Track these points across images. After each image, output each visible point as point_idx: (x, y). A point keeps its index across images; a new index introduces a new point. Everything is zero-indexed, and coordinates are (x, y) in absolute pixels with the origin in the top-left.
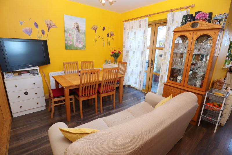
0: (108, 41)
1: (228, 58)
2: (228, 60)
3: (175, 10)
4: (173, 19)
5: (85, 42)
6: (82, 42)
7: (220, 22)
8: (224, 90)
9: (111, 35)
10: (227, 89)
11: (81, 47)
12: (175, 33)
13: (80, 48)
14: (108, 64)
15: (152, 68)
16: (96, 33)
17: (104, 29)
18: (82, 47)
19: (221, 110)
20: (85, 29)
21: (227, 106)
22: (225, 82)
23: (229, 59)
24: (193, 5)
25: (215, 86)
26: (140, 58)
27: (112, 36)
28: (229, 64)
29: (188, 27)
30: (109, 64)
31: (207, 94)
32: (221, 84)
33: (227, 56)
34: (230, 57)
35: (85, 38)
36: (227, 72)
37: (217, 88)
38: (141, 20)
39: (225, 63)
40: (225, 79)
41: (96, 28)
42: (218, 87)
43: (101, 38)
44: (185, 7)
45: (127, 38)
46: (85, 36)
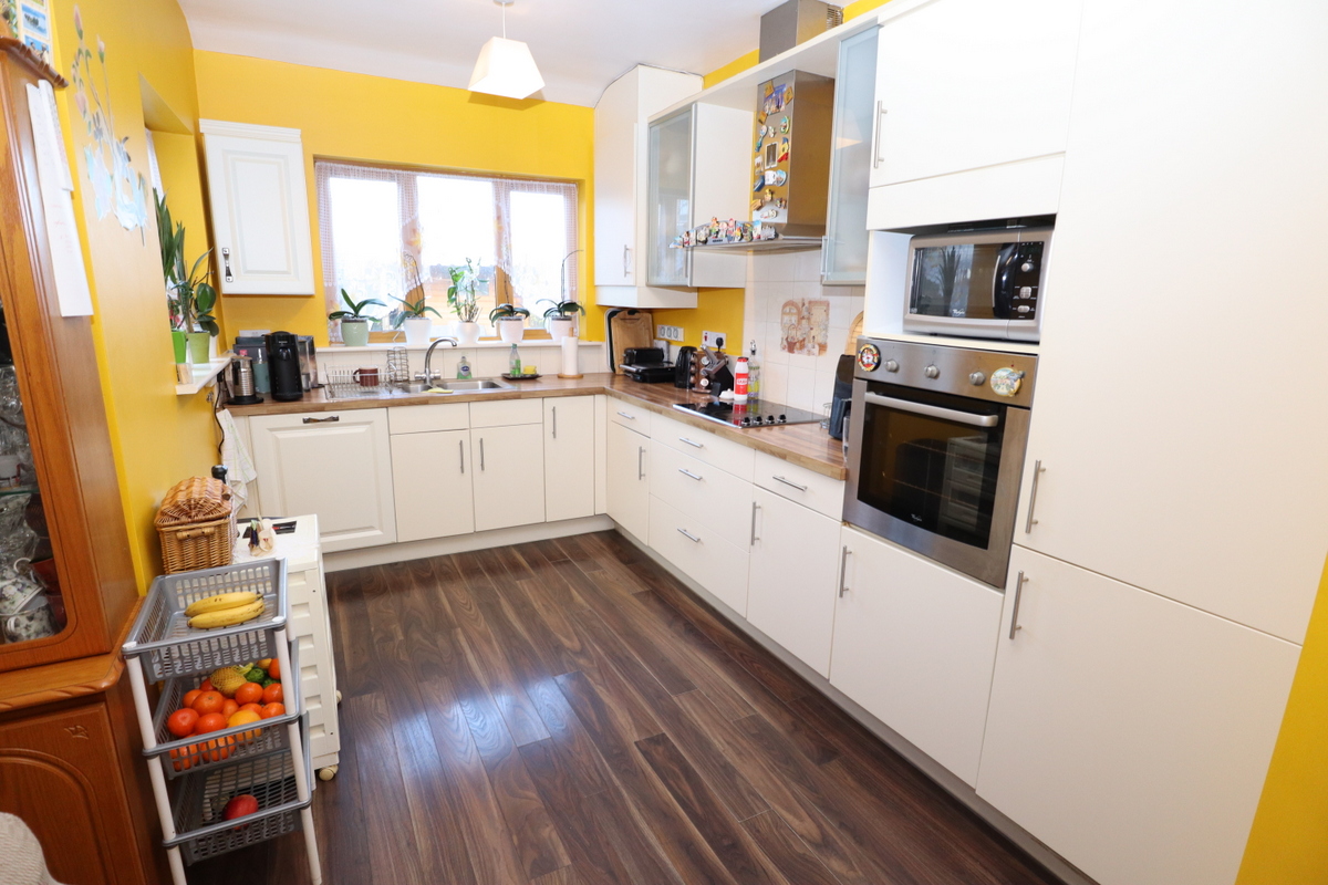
1: (181, 316)
2: (190, 330)
8: (241, 552)
10: (261, 536)
19: (291, 722)
21: (303, 647)
22: (226, 497)
23: (197, 328)
25: (171, 551)
28: (205, 359)
31: (135, 666)
32: (208, 528)
33: (173, 307)
34: (193, 309)
36: (215, 410)
37: (192, 563)
39: (181, 357)
40: (219, 474)
42: (197, 555)
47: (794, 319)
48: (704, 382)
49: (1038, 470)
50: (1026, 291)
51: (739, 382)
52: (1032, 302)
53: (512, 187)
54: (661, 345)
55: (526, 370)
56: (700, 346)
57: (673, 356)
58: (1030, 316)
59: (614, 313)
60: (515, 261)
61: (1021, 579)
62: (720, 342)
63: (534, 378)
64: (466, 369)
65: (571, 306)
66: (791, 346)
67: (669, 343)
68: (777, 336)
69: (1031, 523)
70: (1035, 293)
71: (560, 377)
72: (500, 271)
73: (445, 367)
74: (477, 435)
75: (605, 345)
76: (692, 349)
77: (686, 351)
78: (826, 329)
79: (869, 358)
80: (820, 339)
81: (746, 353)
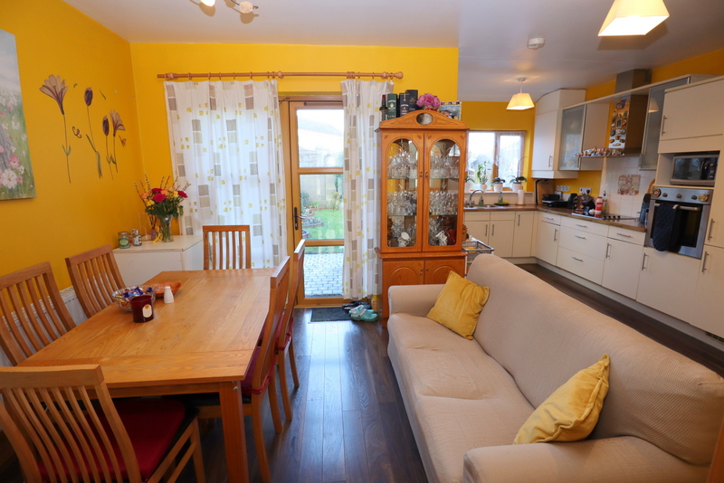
0: (111, 152)
3: (359, 76)
4: (358, 98)
5: (28, 157)
6: (13, 156)
7: (453, 117)
9: (116, 128)
11: (12, 184)
12: (385, 134)
13: (11, 190)
14: (133, 248)
15: (297, 228)
16: (63, 113)
17: (89, 96)
18: (18, 183)
20: (18, 89)
24: (400, 75)
26: (268, 204)
27: (118, 132)
29: (411, 121)
30: (138, 248)
35: (24, 138)
38: (251, 86)
41: (59, 90)
43: (84, 137)
44: (385, 75)
45: (191, 140)
46: (24, 125)
47: (624, 182)
48: (582, 207)
49: (712, 222)
50: (712, 172)
51: (597, 206)
52: (714, 175)
53: (501, 134)
54: (559, 193)
55: (505, 201)
56: (580, 193)
57: (566, 197)
58: (713, 179)
59: (538, 181)
60: (500, 161)
61: (706, 254)
62: (588, 192)
63: (507, 205)
64: (482, 201)
65: (522, 178)
66: (622, 192)
67: (562, 193)
68: (617, 188)
69: (710, 237)
70: (715, 172)
71: (517, 205)
72: (494, 165)
73: (476, 200)
74: (492, 223)
75: (534, 193)
76: (576, 195)
77: (573, 195)
78: (639, 185)
79: (656, 193)
80: (636, 189)
81: (601, 195)
